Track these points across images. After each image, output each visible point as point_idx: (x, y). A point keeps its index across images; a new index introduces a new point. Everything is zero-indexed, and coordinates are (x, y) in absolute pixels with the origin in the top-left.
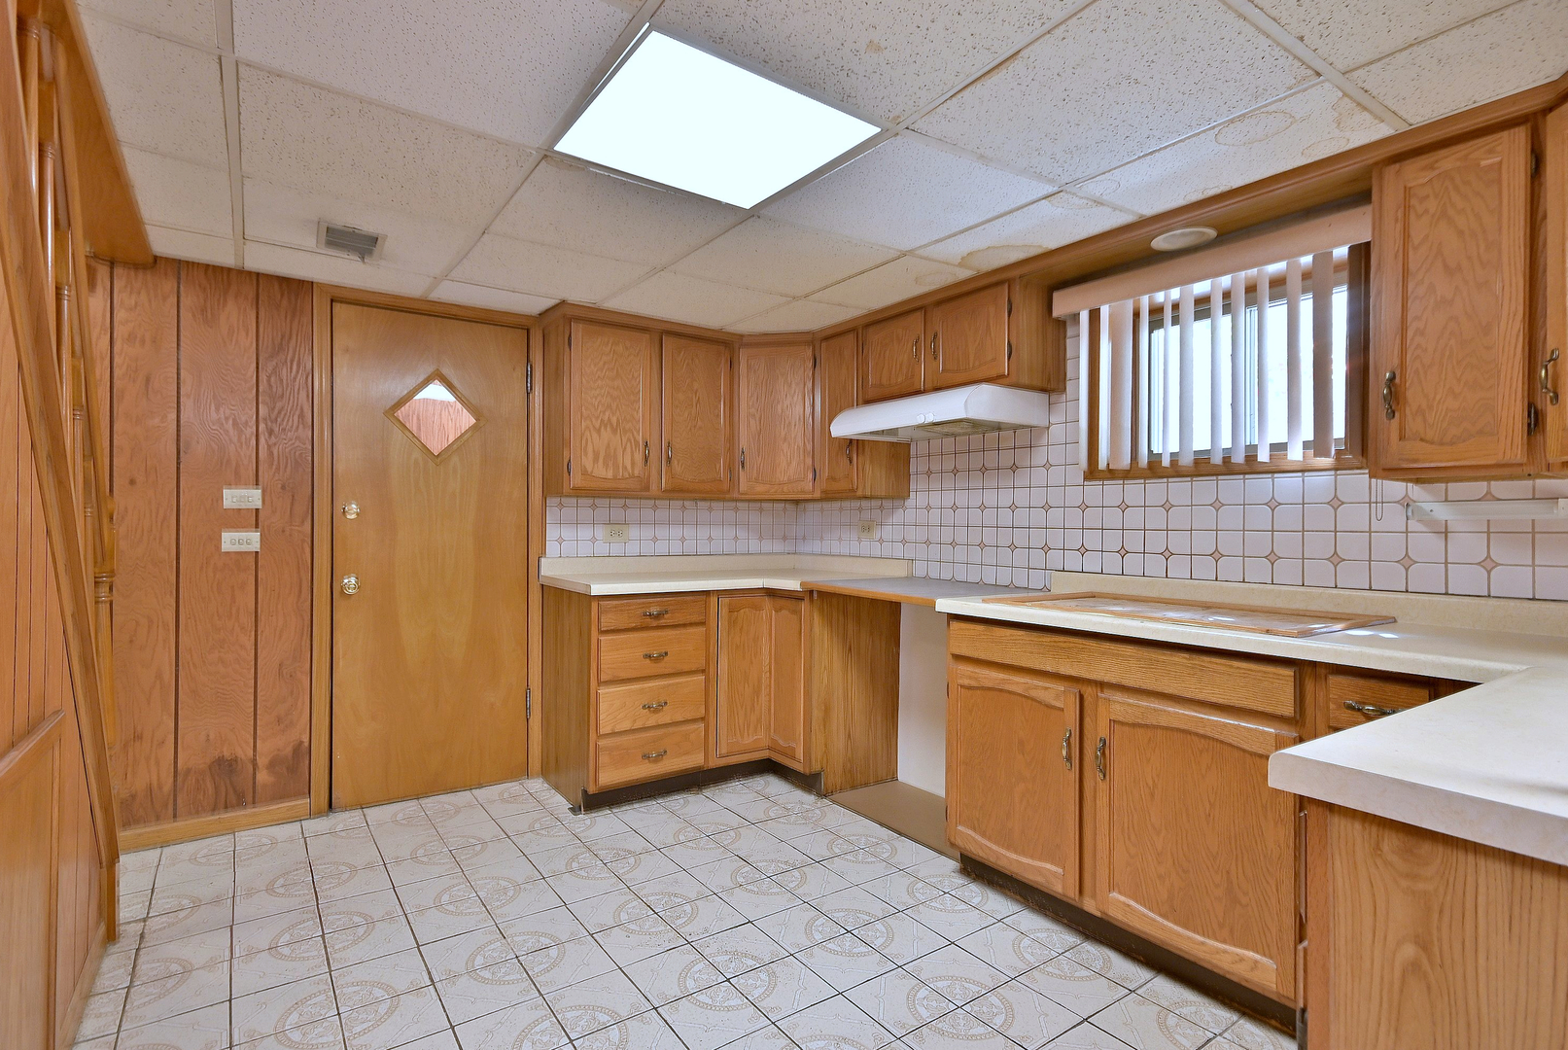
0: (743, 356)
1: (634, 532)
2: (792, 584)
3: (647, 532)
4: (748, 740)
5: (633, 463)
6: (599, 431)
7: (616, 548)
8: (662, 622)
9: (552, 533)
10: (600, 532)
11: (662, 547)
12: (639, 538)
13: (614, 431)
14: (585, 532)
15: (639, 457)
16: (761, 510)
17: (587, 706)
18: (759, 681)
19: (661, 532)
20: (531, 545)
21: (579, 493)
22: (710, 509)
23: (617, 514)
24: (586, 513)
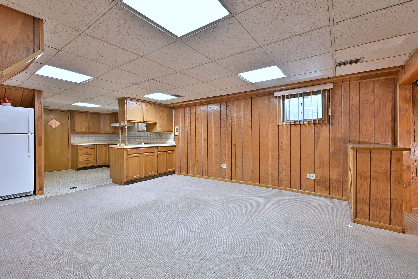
0: (101, 115)
1: (85, 138)
2: (106, 144)
3: (87, 138)
4: (101, 163)
5: (84, 129)
6: (79, 125)
7: (82, 140)
8: (88, 148)
9: (72, 138)
10: (80, 138)
11: (90, 140)
12: (86, 139)
13: (81, 125)
14: (78, 138)
15: (85, 129)
16: (106, 135)
17: (77, 158)
18: (103, 156)
19: (90, 138)
20: (69, 139)
21: (76, 133)
22: (98, 135)
23: (82, 136)
24: (77, 135)
